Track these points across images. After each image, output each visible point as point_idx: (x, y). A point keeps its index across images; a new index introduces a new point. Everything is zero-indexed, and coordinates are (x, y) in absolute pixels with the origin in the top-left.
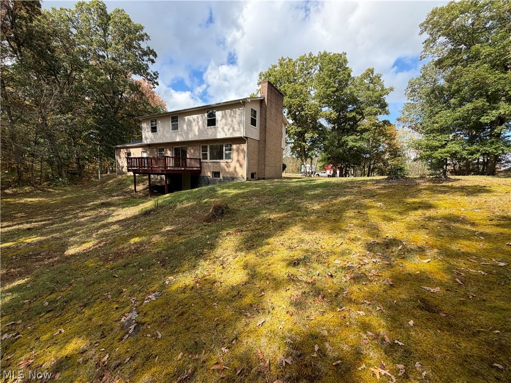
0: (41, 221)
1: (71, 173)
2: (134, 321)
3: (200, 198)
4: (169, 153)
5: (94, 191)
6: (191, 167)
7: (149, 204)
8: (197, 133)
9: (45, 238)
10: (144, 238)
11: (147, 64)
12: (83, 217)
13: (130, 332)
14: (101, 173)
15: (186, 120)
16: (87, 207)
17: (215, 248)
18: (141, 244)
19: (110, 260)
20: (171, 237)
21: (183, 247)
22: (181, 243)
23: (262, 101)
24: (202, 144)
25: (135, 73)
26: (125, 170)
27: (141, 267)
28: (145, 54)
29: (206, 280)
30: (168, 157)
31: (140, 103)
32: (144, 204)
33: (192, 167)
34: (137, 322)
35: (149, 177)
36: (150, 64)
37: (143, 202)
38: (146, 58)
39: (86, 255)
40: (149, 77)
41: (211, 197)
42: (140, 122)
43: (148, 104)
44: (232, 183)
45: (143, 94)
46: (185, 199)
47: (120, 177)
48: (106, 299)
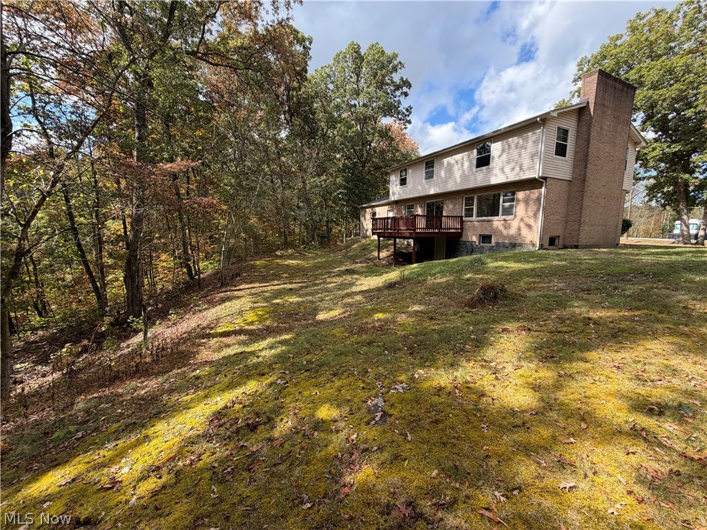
0: (299, 283)
1: (322, 237)
2: (380, 409)
3: (461, 271)
4: (419, 211)
5: (339, 256)
6: (447, 229)
7: (394, 275)
8: (458, 180)
9: (302, 299)
10: (388, 316)
11: (399, 100)
12: (330, 283)
13: (377, 419)
14: (346, 237)
15: (446, 164)
16: (334, 272)
17: (483, 347)
18: (386, 321)
19: (355, 334)
20: (420, 320)
21: (436, 336)
22: (434, 330)
23: (581, 111)
24: (466, 195)
25: (385, 116)
26: (369, 233)
27: (386, 349)
28: (398, 87)
29: (468, 388)
30: (418, 215)
31: (389, 151)
32: (388, 274)
33: (449, 229)
34: (384, 412)
35: (395, 241)
36: (402, 99)
37: (387, 273)
38: (398, 93)
39: (332, 323)
40: (400, 116)
41: (477, 272)
42: (387, 174)
43: (397, 151)
44: (512, 252)
45: (392, 139)
46: (438, 272)
47: (364, 241)
48: (353, 374)
